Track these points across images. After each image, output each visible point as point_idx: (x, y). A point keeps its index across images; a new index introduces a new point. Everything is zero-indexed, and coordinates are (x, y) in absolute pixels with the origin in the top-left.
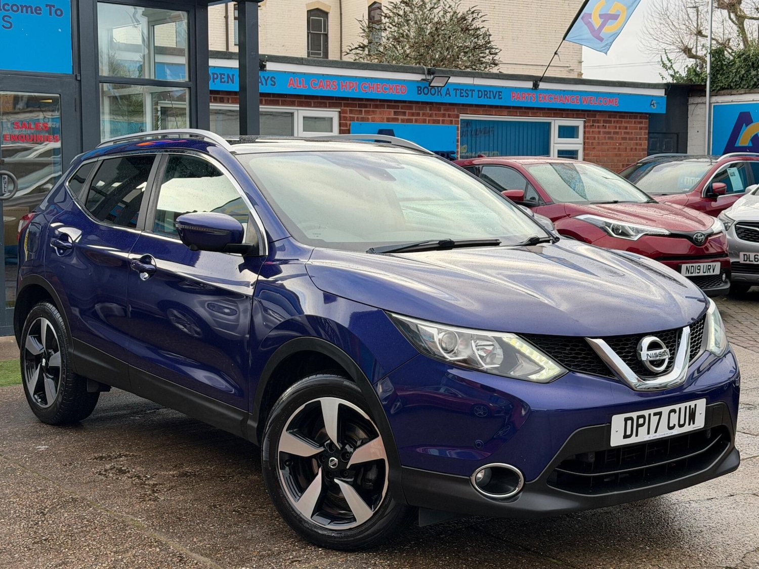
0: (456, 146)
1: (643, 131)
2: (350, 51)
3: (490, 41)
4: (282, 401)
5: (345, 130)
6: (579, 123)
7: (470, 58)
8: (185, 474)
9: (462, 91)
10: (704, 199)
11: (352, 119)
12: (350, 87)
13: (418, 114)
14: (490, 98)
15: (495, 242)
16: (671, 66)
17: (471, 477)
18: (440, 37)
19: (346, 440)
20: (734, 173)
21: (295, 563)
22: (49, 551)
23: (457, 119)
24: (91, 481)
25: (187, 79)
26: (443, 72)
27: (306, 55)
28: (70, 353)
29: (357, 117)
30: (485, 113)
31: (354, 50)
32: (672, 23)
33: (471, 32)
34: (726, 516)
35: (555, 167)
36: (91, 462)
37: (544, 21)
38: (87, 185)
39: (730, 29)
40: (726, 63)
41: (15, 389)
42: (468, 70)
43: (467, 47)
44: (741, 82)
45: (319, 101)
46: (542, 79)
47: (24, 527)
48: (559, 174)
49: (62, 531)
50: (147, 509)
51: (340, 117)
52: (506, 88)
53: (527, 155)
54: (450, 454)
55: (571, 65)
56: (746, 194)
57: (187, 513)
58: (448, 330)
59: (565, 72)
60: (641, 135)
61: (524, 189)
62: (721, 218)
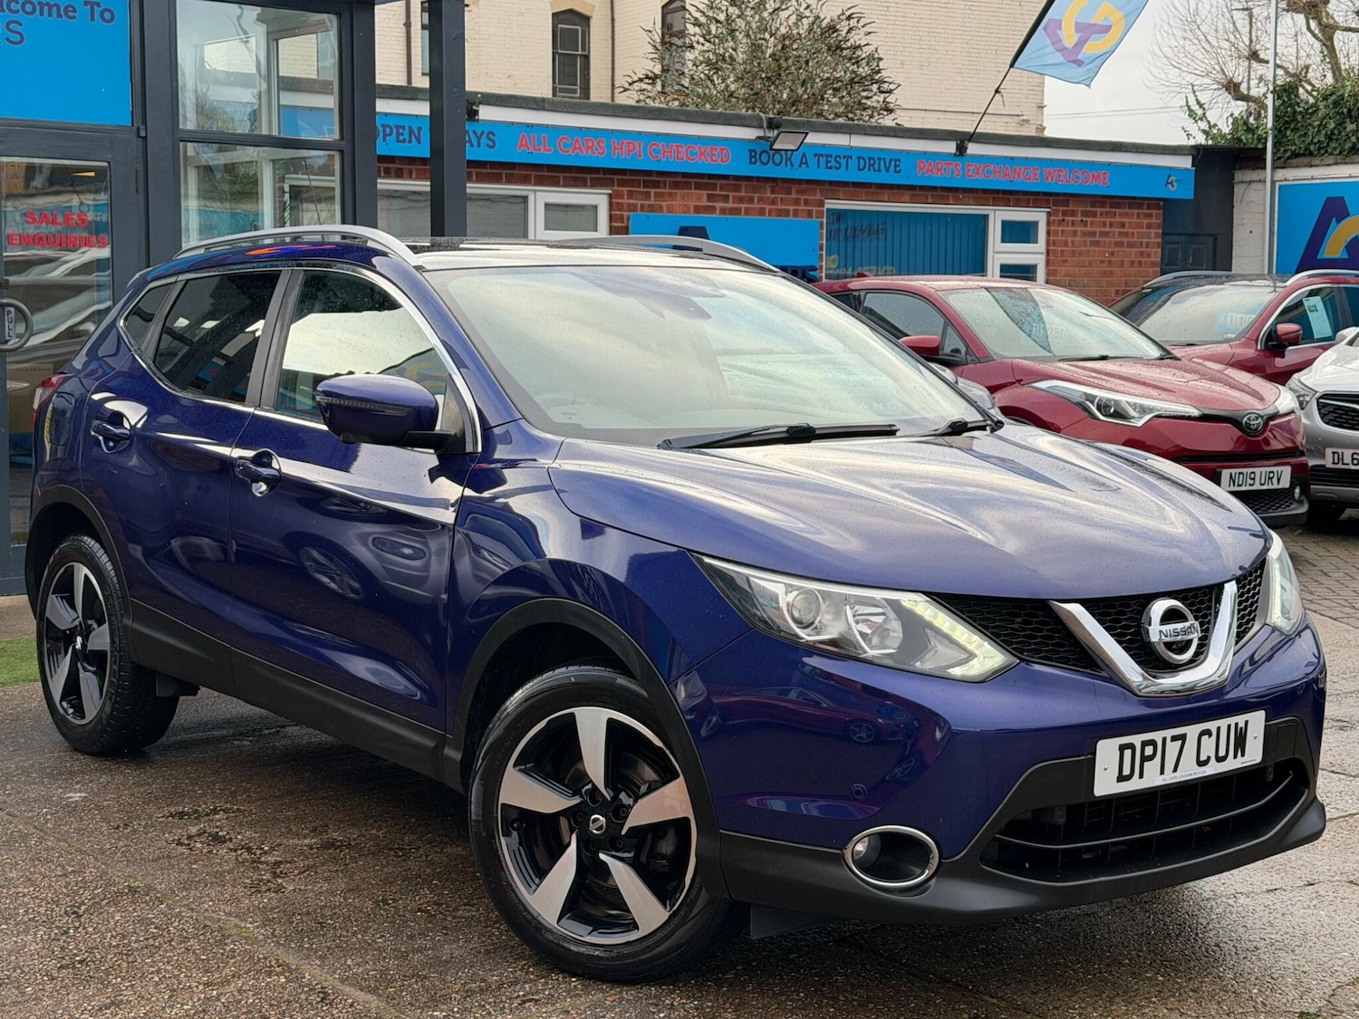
0: (818, 256)
1: (1154, 231)
2: (630, 84)
3: (880, 70)
4: (505, 713)
5: (619, 228)
6: (1038, 216)
7: (844, 100)
8: (331, 844)
9: (829, 159)
10: (1262, 354)
11: (633, 208)
12: (630, 151)
13: (751, 200)
14: (879, 171)
15: (889, 429)
16: (1204, 114)
17: (845, 851)
18: (790, 62)
19: (622, 784)
20: (1315, 306)
21: (528, 1004)
22: (88, 981)
23: (820, 209)
24: (164, 856)
25: (337, 136)
26: (794, 123)
27: (551, 92)
28: (126, 626)
29: (642, 205)
30: (871, 199)
31: (636, 84)
32: (1205, 37)
33: (845, 53)
34: (1302, 920)
35: (995, 294)
36: (162, 822)
37: (975, 34)
38: (157, 324)
39: (1308, 49)
40: (1302, 109)
41: (28, 691)
42: (841, 120)
43: (838, 79)
44: (1328, 143)
45: (573, 175)
46: (973, 137)
47: (42, 939)
48: (1002, 308)
49: (110, 945)
50: (264, 907)
51: (611, 204)
52: (908, 152)
53: (945, 274)
54: (807, 809)
55: (1024, 113)
56: (1337, 343)
57: (335, 913)
58: (803, 587)
59: (1013, 124)
60: (1150, 238)
61: (940, 335)
62: (1292, 386)
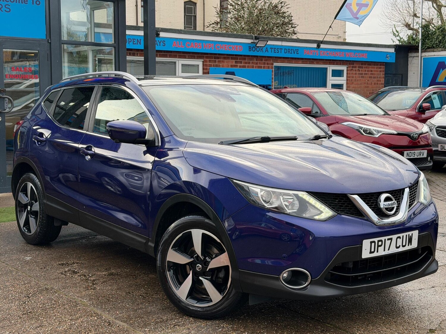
0: (271, 82)
1: (382, 73)
2: (210, 25)
3: (292, 20)
4: (168, 231)
5: (206, 72)
6: (344, 68)
7: (280, 30)
8: (112, 274)
9: (275, 49)
10: (417, 113)
11: (210, 66)
12: (209, 47)
13: (249, 63)
14: (292, 53)
15: (295, 138)
16: (398, 35)
17: (280, 276)
18: (262, 17)
19: (206, 254)
20: (435, 98)
21: (176, 326)
22: (32, 319)
23: (272, 66)
24: (57, 278)
25: (113, 42)
26: (264, 38)
27: (184, 28)
28: (44, 203)
29: (213, 65)
30: (289, 62)
31: (212, 25)
32: (399, 9)
33: (280, 14)
34: (430, 299)
35: (330, 94)
36: (56, 267)
37: (323, 8)
38: (54, 104)
39: (433, 13)
40: (431, 33)
41: (12, 224)
42: (279, 37)
43: (278, 23)
44: (439, 44)
45: (191, 55)
46: (322, 42)
47: (17, 305)
48: (332, 98)
49: (39, 307)
50: (90, 295)
51: (203, 64)
52: (301, 47)
53: (313, 87)
54: (268, 262)
55: (339, 34)
56: (442, 110)
57: (113, 297)
58: (266, 190)
59: (336, 38)
60: (381, 75)
61: (312, 107)
62: (427, 124)
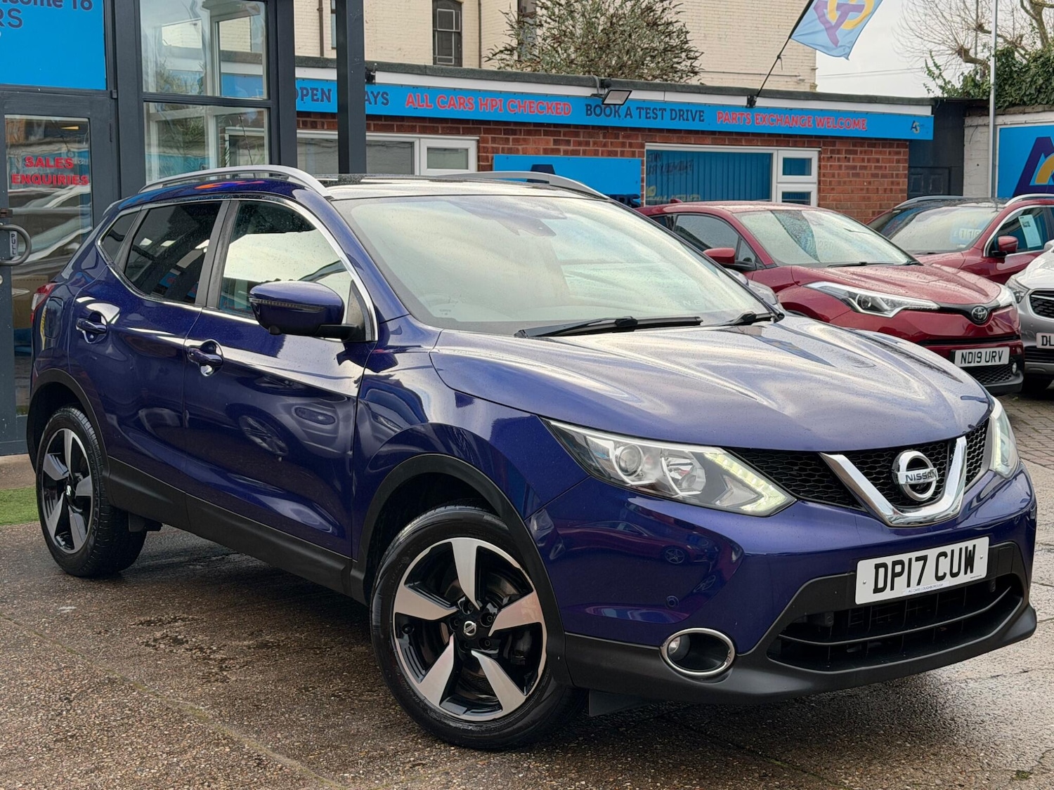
0: (640, 188)
1: (902, 165)
2: (493, 55)
3: (687, 41)
4: (398, 543)
5: (485, 165)
6: (812, 154)
7: (660, 65)
8: (265, 645)
9: (648, 111)
10: (987, 260)
11: (495, 151)
12: (493, 106)
13: (587, 144)
14: (687, 120)
15: (694, 320)
16: (940, 73)
17: (661, 648)
18: (617, 35)
19: (489, 597)
20: (1028, 222)
21: (417, 767)
22: (77, 751)
23: (642, 150)
24: (135, 655)
25: (265, 97)
26: (621, 83)
27: (432, 61)
28: (105, 479)
29: (503, 148)
30: (682, 142)
31: (498, 55)
32: (942, 13)
33: (660, 28)
34: (1018, 700)
35: (778, 215)
36: (134, 628)
37: (763, 13)
38: (126, 244)
39: (1022, 22)
40: (1017, 69)
41: (30, 528)
42: (657, 81)
43: (655, 49)
44: (1038, 96)
45: (448, 125)
46: (760, 93)
47: (42, 719)
48: (783, 226)
49: (94, 723)
50: (213, 694)
51: (478, 147)
52: (709, 105)
53: (739, 200)
54: (633, 616)
55: (801, 74)
56: (1045, 251)
57: (268, 698)
58: (629, 444)
59: (792, 83)
60: (899, 171)
61: (736, 246)
62: (1010, 285)
